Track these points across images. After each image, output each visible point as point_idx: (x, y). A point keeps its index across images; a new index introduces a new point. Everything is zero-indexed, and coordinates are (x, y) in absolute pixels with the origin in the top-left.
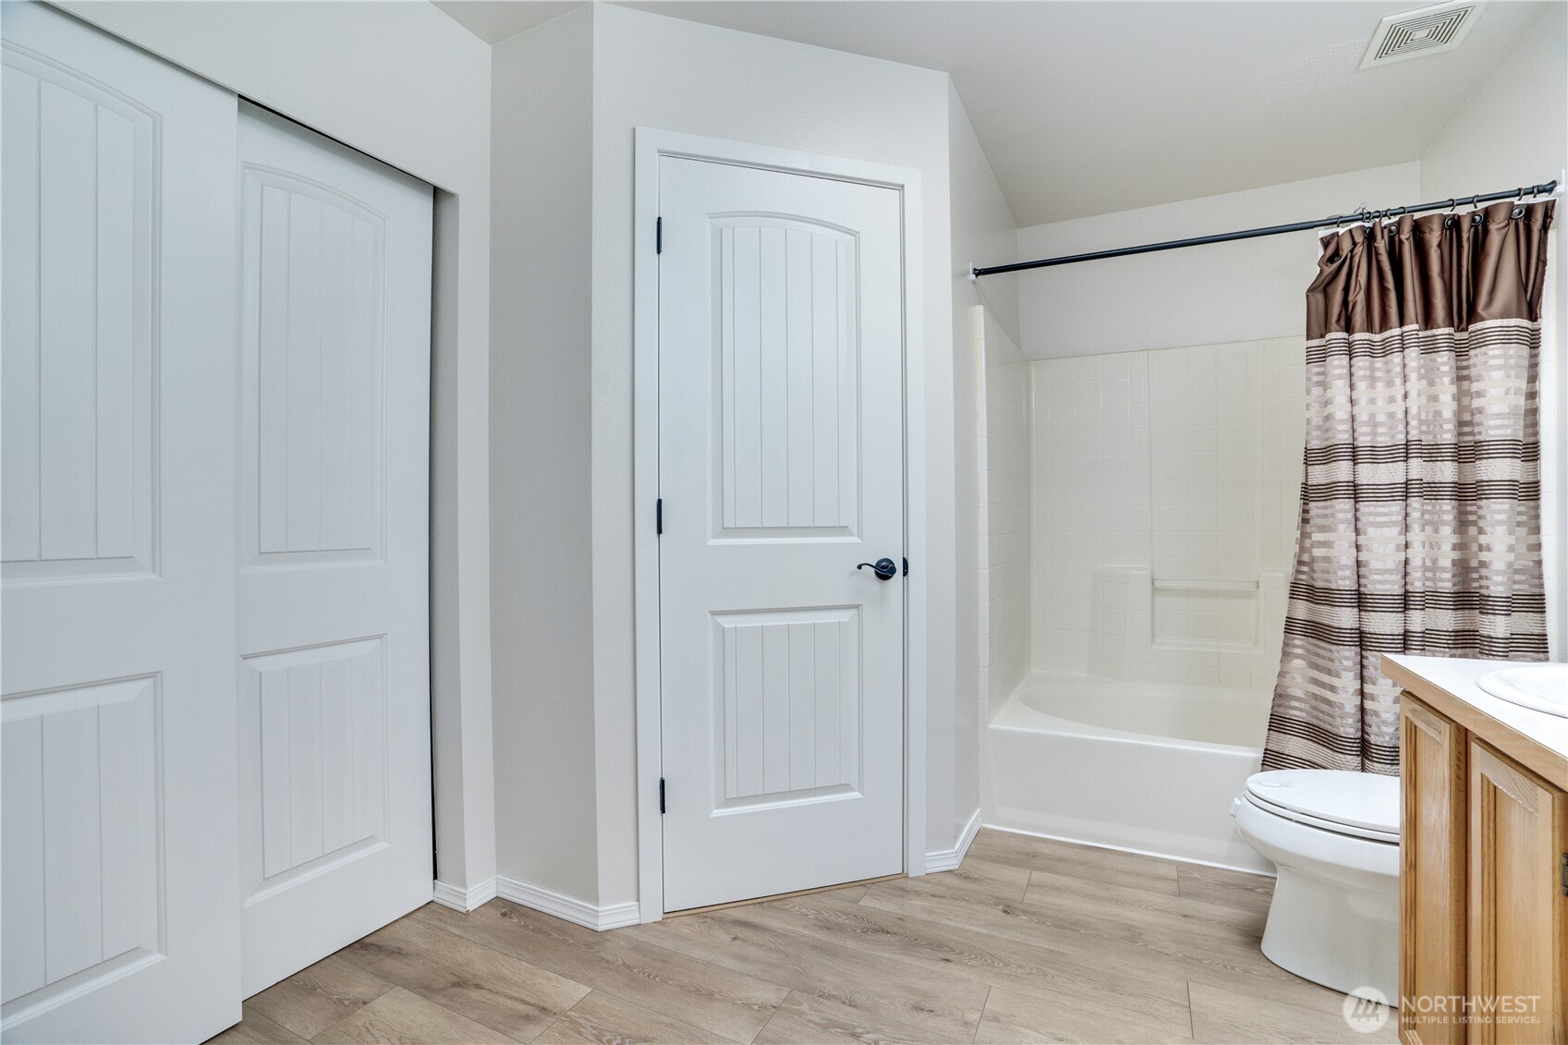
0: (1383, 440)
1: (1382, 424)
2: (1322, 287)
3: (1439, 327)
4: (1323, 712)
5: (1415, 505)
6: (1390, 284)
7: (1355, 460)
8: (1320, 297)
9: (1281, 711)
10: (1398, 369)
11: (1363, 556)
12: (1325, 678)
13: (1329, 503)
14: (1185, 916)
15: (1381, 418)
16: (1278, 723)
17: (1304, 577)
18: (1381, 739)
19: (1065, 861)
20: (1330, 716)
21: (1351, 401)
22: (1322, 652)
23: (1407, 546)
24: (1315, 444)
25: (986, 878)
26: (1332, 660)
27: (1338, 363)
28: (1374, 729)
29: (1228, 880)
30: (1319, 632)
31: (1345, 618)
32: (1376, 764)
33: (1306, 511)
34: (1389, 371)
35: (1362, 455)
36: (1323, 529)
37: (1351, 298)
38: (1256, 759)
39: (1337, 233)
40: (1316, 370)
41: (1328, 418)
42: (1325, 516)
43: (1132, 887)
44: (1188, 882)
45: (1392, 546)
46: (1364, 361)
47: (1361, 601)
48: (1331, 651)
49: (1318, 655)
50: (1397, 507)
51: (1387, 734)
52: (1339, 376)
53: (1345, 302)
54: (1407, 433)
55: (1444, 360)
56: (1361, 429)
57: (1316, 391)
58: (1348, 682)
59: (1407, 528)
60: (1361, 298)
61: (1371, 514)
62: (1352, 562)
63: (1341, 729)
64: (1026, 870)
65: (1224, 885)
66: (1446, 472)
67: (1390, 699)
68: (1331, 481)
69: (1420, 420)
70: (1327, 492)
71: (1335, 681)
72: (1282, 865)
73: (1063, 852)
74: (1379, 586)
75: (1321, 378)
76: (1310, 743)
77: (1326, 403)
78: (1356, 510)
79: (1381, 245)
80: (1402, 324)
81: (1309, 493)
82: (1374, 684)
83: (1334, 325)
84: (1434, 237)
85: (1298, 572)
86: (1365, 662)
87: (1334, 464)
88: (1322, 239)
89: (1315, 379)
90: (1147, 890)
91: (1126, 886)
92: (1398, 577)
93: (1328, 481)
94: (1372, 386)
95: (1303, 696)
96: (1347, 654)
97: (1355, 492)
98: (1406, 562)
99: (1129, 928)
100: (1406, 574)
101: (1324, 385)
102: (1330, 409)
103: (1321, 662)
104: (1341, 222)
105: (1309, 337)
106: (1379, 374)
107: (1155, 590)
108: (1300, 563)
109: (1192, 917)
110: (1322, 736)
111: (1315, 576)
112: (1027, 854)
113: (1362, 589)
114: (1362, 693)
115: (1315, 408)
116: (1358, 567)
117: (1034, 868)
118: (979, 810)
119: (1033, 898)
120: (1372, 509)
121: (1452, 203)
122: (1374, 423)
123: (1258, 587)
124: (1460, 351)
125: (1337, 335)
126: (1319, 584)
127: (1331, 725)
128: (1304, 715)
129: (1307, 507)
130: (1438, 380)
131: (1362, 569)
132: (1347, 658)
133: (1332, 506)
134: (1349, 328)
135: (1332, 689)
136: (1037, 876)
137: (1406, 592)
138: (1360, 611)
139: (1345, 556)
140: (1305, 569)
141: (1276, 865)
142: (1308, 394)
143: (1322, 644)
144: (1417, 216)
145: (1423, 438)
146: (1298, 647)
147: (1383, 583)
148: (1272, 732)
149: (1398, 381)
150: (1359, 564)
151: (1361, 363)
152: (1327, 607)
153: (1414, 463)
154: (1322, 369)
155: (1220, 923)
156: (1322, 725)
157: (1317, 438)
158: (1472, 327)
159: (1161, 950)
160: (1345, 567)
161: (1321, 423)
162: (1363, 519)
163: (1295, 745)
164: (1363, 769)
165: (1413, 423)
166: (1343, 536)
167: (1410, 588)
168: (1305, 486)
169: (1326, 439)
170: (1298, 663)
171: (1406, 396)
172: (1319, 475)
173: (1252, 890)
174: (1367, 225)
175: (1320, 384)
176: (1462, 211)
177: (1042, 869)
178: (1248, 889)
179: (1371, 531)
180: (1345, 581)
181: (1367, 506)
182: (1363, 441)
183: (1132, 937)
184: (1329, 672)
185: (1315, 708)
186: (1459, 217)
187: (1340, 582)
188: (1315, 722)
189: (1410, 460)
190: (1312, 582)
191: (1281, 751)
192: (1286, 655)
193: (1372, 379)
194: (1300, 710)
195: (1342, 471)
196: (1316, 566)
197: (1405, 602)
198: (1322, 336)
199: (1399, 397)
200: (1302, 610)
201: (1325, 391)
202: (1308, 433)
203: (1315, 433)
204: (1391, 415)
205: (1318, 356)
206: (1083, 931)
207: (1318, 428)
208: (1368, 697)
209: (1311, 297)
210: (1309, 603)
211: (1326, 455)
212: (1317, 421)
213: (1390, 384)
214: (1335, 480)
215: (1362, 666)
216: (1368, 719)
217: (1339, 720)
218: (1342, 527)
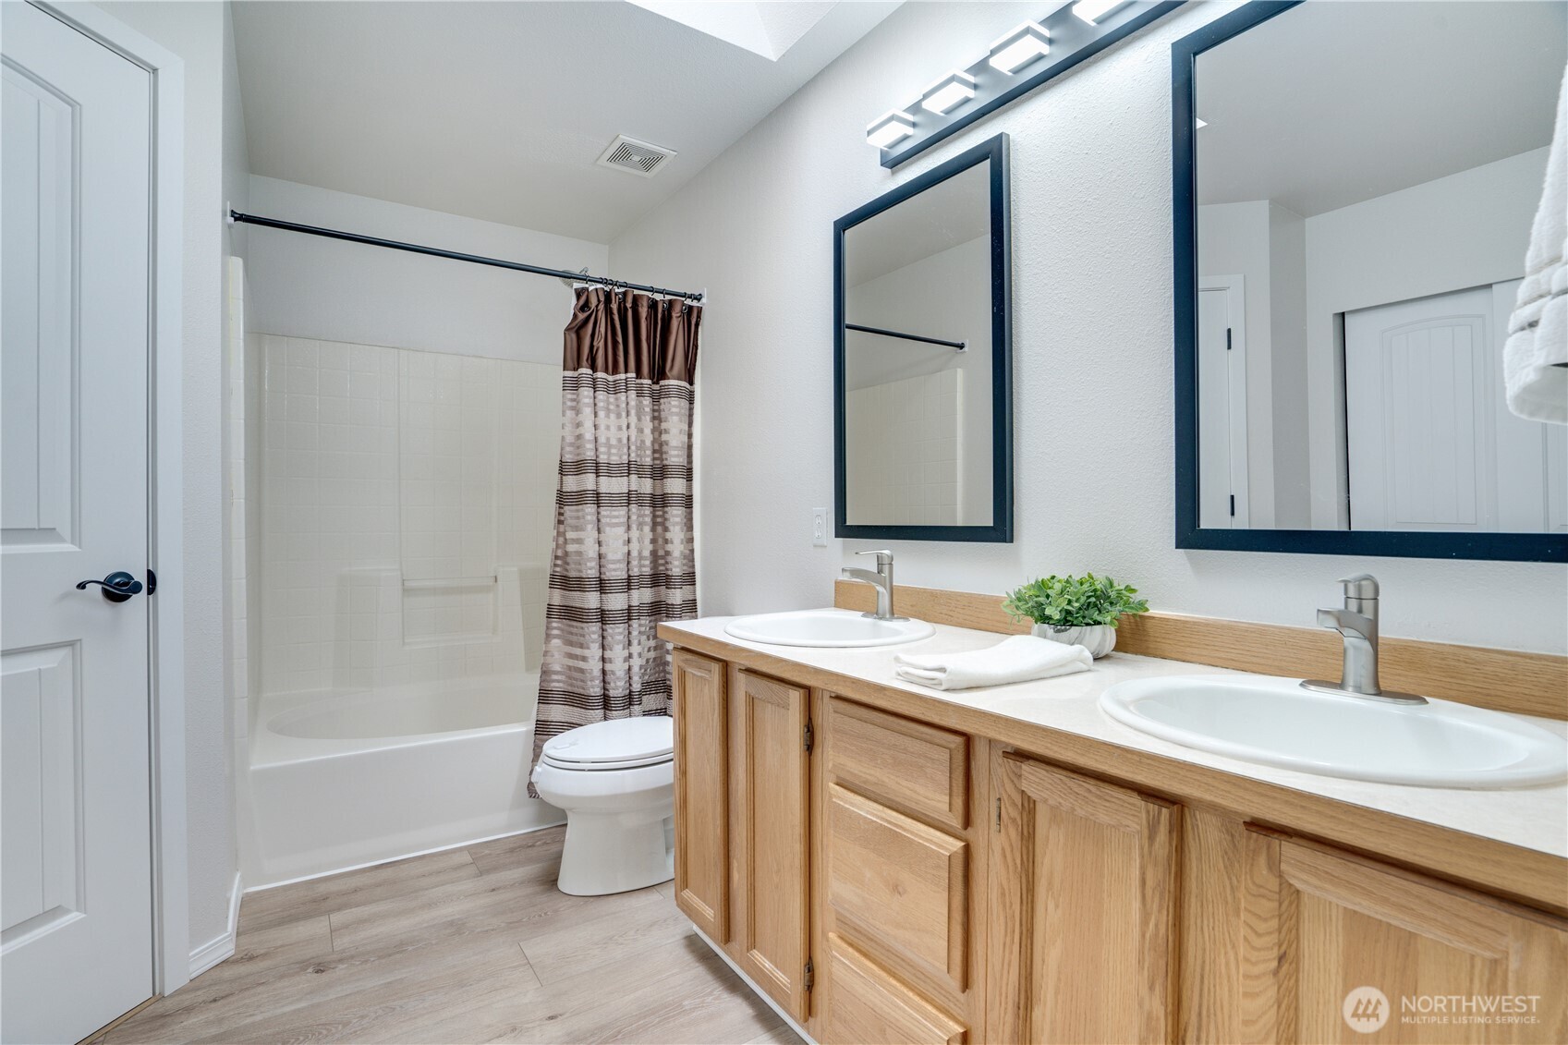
0: (615, 459)
1: (614, 447)
2: (576, 329)
3: (645, 378)
4: (576, 680)
5: (634, 510)
6: (620, 339)
7: (597, 474)
8: (574, 336)
9: (546, 686)
10: (624, 405)
11: (603, 550)
12: (578, 651)
13: (580, 507)
14: (493, 890)
15: (614, 442)
16: (545, 697)
17: (558, 569)
18: (617, 692)
19: (361, 889)
20: (582, 681)
21: (595, 426)
22: (575, 630)
23: (629, 541)
24: (568, 458)
25: (276, 948)
26: (584, 636)
27: (586, 392)
28: (612, 684)
29: (512, 846)
30: (572, 614)
31: (591, 600)
32: (614, 712)
33: (561, 514)
34: (618, 406)
35: (603, 469)
36: (577, 528)
37: (595, 343)
38: (527, 732)
39: (587, 289)
40: (570, 396)
41: (579, 437)
42: (578, 518)
43: (437, 886)
44: (483, 859)
45: (621, 542)
46: (588, 391)
47: (602, 586)
48: (582, 628)
49: (572, 634)
50: (622, 511)
51: (620, 687)
52: (587, 405)
53: (592, 346)
54: (629, 455)
55: (647, 401)
56: (602, 449)
57: (570, 414)
58: (594, 651)
59: (629, 528)
60: (602, 344)
61: (607, 517)
62: (596, 556)
63: (591, 690)
64: (322, 918)
65: (512, 850)
66: (647, 486)
67: (621, 660)
68: (582, 489)
69: (637, 447)
70: (579, 498)
71: (586, 652)
72: (570, 810)
73: (355, 882)
74: (613, 573)
75: (574, 404)
76: (567, 707)
77: (578, 425)
78: (598, 513)
79: (614, 306)
80: (626, 372)
81: (563, 499)
82: (611, 650)
83: (584, 363)
84: (644, 312)
85: (555, 565)
86: (605, 634)
87: (584, 475)
88: (576, 289)
89: (569, 404)
90: (453, 882)
91: (433, 888)
92: (623, 566)
93: (579, 489)
94: (608, 416)
95: (559, 669)
96: (594, 629)
97: (598, 499)
98: (629, 553)
99: (451, 923)
100: (628, 563)
101: (577, 411)
102: (581, 430)
103: (574, 638)
104: (590, 280)
105: (565, 368)
106: (612, 407)
107: (407, 591)
108: (557, 557)
109: (499, 888)
110: (577, 699)
111: (568, 567)
112: (314, 901)
113: (603, 576)
114: (603, 659)
115: (569, 428)
116: (600, 558)
117: (329, 912)
118: (238, 875)
119: (344, 942)
120: (608, 512)
121: (652, 290)
122: (609, 446)
123: (496, 581)
124: (657, 397)
125: (586, 371)
126: (573, 574)
127: (584, 689)
128: (561, 685)
129: (562, 511)
130: (643, 417)
131: (602, 560)
132: (594, 633)
133: (583, 510)
134: (594, 368)
135: (584, 659)
136: (337, 918)
137: (629, 576)
138: (601, 593)
139: (591, 550)
140: (559, 562)
141: (567, 812)
142: (564, 415)
143: (575, 623)
144: (636, 292)
145: (638, 460)
146: (555, 628)
147: (615, 572)
148: (541, 705)
149: (624, 414)
150: (600, 556)
151: (601, 395)
152: (578, 593)
153: (634, 477)
154: (575, 397)
155: (522, 883)
156: (576, 690)
157: (570, 453)
158: (662, 383)
159: (486, 928)
160: (590, 560)
161: (573, 441)
162: (603, 520)
163: (557, 712)
164: (606, 718)
165: (633, 448)
166: (590, 535)
167: (630, 573)
168: (561, 494)
169: (578, 455)
170: (556, 642)
171: (628, 427)
172: (571, 484)
173: (533, 846)
174: (606, 289)
175: (573, 408)
176: (658, 297)
177: (339, 909)
178: (530, 846)
179: (608, 529)
180: (591, 571)
181: (606, 510)
182: (603, 458)
183: (456, 929)
184: (581, 646)
185: (570, 678)
186: (657, 301)
187: (589, 572)
188: (570, 689)
189: (631, 476)
190: (565, 573)
191: (546, 719)
192: (548, 637)
193: (608, 411)
194: (558, 681)
195: (589, 481)
196: (569, 559)
197: (629, 584)
198: (575, 369)
199: (624, 427)
200: (557, 597)
201: (577, 415)
202: (562, 449)
203: (568, 449)
204: (620, 440)
205: (574, 385)
206: (410, 948)
207: (571, 445)
208: (607, 660)
209: (567, 336)
210: (562, 591)
211: (579, 467)
212: (570, 439)
213: (619, 416)
214: (585, 489)
215: (603, 637)
216: (608, 678)
217: (589, 683)
218: (589, 527)
